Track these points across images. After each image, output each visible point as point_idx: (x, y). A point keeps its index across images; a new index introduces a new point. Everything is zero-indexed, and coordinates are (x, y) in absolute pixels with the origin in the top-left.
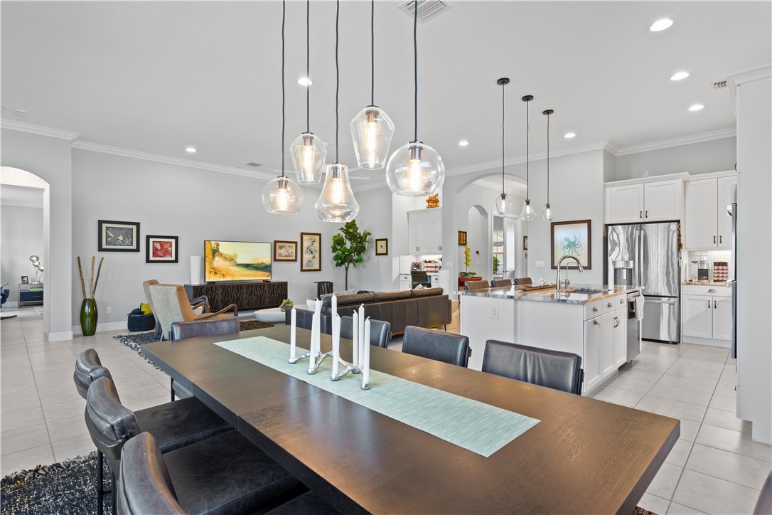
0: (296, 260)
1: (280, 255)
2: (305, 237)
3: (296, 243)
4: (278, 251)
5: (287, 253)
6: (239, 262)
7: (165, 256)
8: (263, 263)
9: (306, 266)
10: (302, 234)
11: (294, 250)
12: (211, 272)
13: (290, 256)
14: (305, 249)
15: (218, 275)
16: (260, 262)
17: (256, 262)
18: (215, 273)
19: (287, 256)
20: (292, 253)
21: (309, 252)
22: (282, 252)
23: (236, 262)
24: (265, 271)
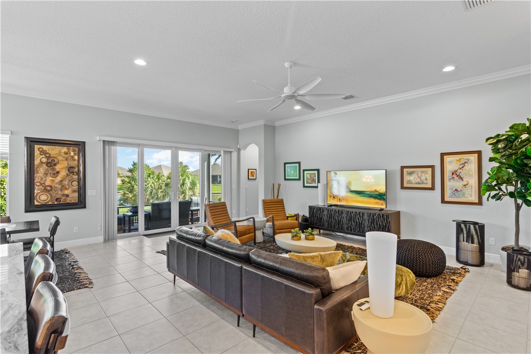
0: (432, 188)
1: (409, 182)
2: (447, 159)
3: (432, 167)
4: (407, 178)
5: (419, 180)
6: (353, 189)
7: (312, 183)
8: (376, 191)
9: (450, 197)
10: (443, 155)
11: (429, 176)
12: (331, 196)
13: (423, 183)
14: (447, 175)
15: (336, 200)
16: (373, 189)
17: (369, 189)
18: (334, 197)
19: (419, 183)
20: (426, 179)
21: (456, 178)
22: (412, 179)
23: (350, 189)
24: (378, 199)
